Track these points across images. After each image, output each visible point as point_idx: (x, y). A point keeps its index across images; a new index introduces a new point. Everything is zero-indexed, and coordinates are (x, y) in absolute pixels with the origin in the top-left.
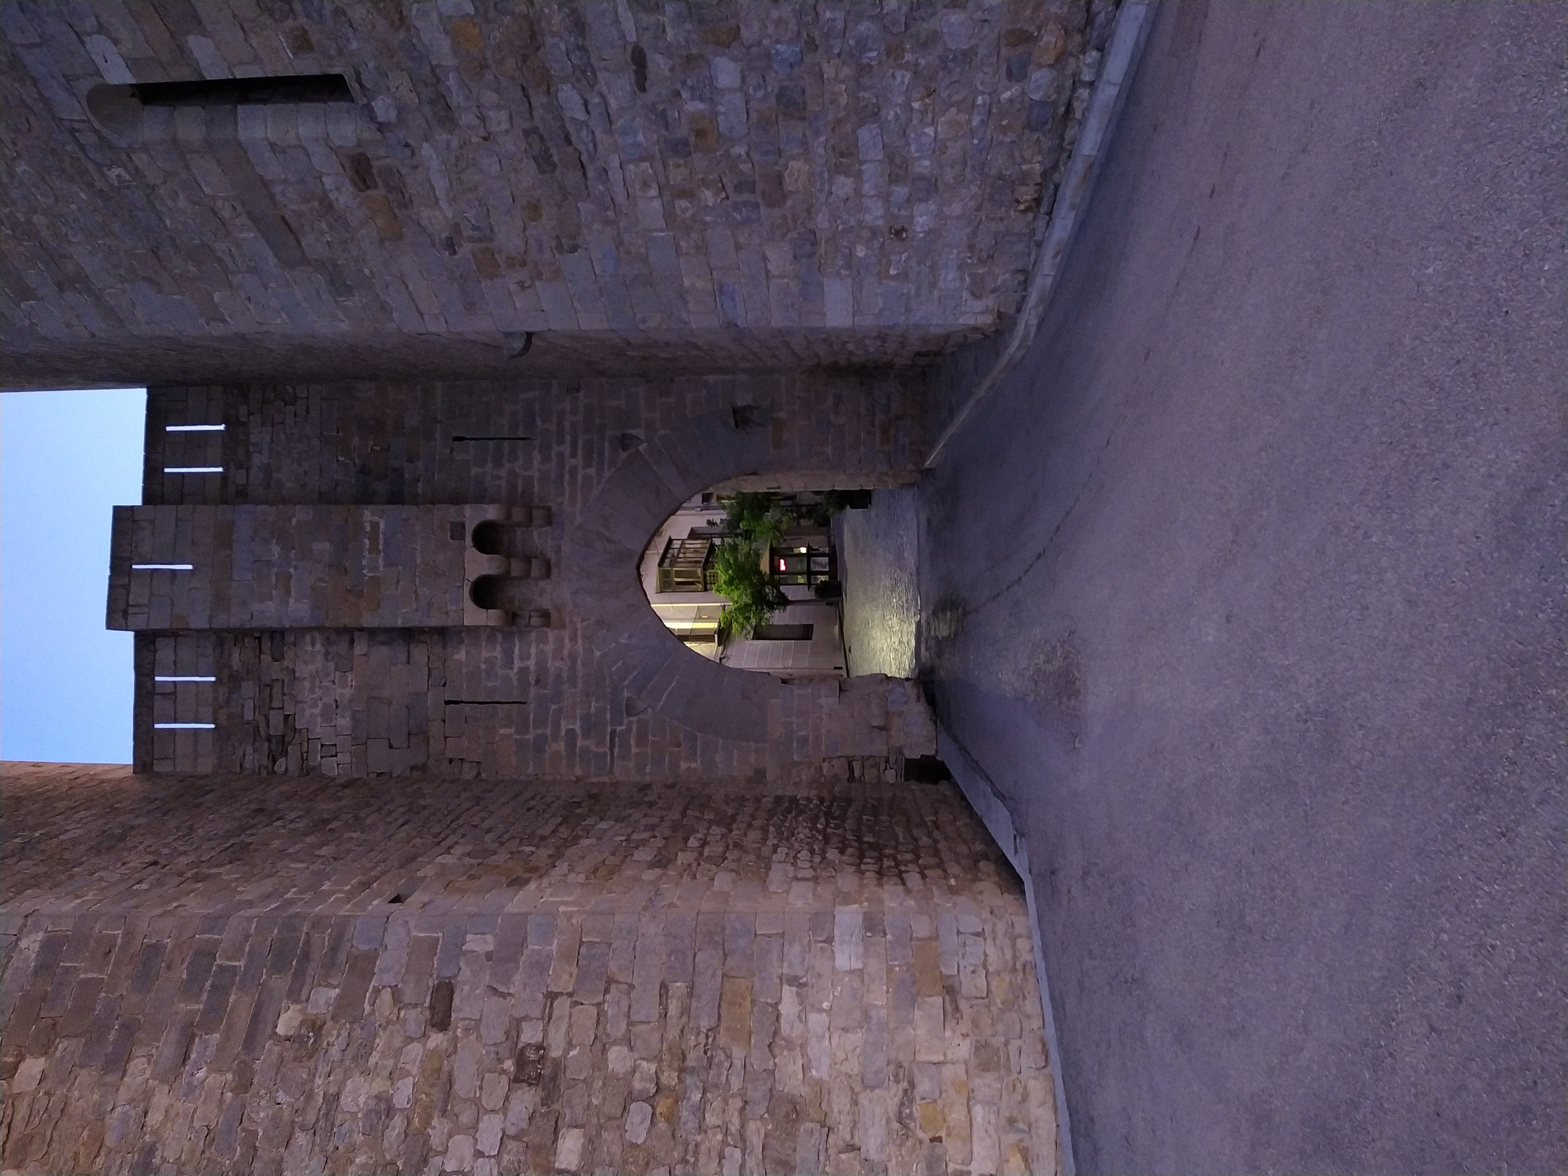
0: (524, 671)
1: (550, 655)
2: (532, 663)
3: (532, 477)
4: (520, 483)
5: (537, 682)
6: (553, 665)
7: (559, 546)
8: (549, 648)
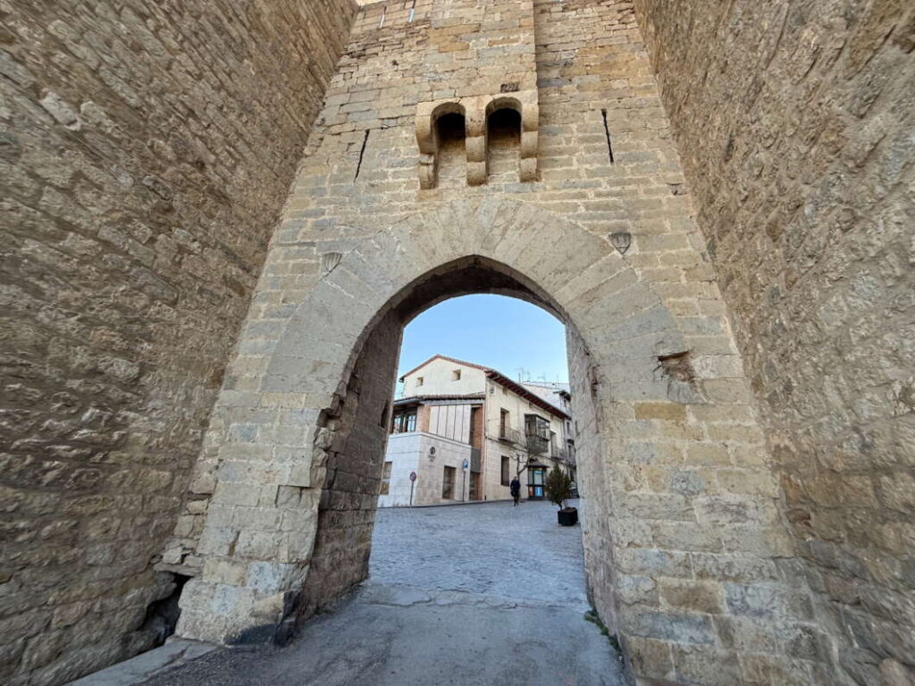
0: (385, 175)
1: (395, 192)
2: (390, 180)
3: (572, 165)
4: (565, 157)
5: (373, 186)
6: (385, 196)
7: (499, 190)
8: (402, 191)
